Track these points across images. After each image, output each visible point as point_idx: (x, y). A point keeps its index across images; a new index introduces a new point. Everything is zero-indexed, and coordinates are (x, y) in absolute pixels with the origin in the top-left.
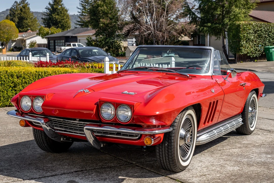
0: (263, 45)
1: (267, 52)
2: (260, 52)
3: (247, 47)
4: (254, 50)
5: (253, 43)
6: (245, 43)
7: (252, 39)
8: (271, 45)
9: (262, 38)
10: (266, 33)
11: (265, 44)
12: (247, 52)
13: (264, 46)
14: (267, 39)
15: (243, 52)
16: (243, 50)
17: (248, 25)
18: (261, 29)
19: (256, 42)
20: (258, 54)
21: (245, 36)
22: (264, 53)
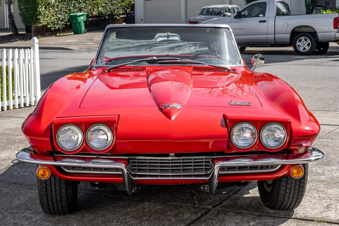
0: (66, 12)
1: (74, 21)
2: (64, 21)
3: (46, 15)
4: (56, 19)
5: (54, 10)
6: (43, 9)
7: (52, 4)
8: (77, 12)
11: (70, 10)
12: (46, 23)
13: (69, 14)
14: (72, 3)
16: (41, 20)
19: (58, 8)
20: (61, 24)
22: (68, 24)
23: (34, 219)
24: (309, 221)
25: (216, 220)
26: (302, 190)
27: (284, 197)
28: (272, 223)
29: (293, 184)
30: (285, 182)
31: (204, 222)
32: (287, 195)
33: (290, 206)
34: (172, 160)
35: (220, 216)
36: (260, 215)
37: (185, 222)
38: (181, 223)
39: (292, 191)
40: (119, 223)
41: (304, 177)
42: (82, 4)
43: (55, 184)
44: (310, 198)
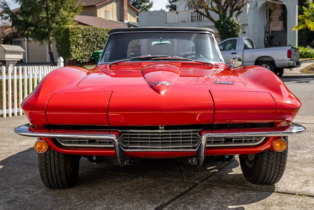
0: (91, 50)
1: (97, 56)
2: (89, 56)
3: (76, 52)
4: (84, 55)
5: (82, 48)
6: (74, 47)
7: (81, 43)
8: (99, 50)
9: (90, 42)
10: (94, 37)
11: (94, 49)
12: (76, 58)
13: (93, 51)
14: (95, 44)
15: (73, 58)
16: (73, 55)
17: (77, 29)
18: (90, 33)
19: (85, 47)
20: (87, 59)
21: (74, 40)
22: (93, 58)
23: (36, 193)
24: (290, 195)
25: (203, 192)
26: (283, 166)
27: (266, 172)
28: (256, 196)
29: (275, 160)
30: (267, 157)
31: (192, 195)
32: (269, 170)
33: (271, 180)
34: (161, 133)
35: (207, 190)
36: (244, 189)
37: (174, 194)
38: (171, 196)
39: (274, 167)
40: (113, 195)
41: (285, 153)
42: (103, 44)
43: (54, 159)
44: (287, 175)
